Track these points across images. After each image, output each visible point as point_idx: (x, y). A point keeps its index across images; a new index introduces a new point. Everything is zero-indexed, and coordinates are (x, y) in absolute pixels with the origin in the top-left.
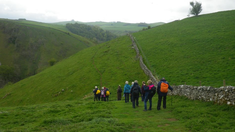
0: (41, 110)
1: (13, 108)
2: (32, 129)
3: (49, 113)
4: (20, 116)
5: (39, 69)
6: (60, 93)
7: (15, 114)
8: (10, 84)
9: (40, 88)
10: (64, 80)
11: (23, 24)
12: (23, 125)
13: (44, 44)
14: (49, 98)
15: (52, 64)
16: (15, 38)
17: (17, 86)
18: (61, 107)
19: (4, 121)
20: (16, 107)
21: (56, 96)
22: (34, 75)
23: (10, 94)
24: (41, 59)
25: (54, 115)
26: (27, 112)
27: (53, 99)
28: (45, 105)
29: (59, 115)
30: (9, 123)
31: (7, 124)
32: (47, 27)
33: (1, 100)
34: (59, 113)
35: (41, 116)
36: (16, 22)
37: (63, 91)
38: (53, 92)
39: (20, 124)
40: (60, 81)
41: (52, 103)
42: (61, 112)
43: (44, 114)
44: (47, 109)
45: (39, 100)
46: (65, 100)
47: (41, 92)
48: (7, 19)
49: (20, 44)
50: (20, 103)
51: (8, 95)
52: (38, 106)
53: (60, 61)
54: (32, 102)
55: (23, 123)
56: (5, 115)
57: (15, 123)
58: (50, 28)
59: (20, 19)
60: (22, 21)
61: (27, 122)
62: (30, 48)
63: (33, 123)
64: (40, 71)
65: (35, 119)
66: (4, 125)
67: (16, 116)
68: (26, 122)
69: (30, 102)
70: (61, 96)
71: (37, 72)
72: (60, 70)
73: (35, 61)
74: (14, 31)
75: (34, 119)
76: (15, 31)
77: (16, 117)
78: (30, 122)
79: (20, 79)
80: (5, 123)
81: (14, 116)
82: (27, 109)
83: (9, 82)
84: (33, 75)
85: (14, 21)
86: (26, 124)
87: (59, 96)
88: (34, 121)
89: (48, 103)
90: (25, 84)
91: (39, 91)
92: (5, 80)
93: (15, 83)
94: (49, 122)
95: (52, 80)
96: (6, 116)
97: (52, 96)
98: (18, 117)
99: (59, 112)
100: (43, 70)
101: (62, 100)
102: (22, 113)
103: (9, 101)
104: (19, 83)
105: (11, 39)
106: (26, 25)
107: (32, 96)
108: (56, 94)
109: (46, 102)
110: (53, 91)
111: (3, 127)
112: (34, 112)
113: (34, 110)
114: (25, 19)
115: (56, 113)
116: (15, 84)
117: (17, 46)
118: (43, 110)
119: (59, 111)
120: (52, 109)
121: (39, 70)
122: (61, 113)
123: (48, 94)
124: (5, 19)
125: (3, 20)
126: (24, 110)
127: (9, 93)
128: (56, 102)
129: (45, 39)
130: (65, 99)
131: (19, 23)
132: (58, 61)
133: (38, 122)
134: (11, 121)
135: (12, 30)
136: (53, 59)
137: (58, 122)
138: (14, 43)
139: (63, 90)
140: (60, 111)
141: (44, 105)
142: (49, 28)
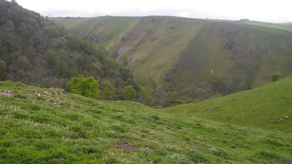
0: (254, 136)
1: (220, 123)
2: (246, 156)
3: (267, 143)
4: (230, 136)
5: (255, 83)
6: (281, 121)
7: (224, 132)
8: (219, 96)
9: (255, 107)
10: (290, 103)
11: (244, 25)
12: (234, 147)
13: (267, 52)
14: (264, 123)
15: (275, 78)
16: (233, 43)
17: (226, 100)
18: (283, 140)
19: (212, 137)
20: (223, 124)
21: (275, 123)
22: (248, 89)
23: (218, 107)
24: (261, 71)
25: (273, 148)
26: (238, 133)
27: (270, 126)
28: (259, 131)
29: (281, 150)
30: (218, 140)
31: (216, 140)
32: (277, 29)
33: (208, 111)
34: (282, 148)
35: (255, 144)
36: (237, 23)
37: (286, 119)
38: (271, 117)
39: (231, 146)
40: (284, 104)
41: (269, 131)
42: (284, 147)
43: (260, 142)
44: (263, 137)
45: (251, 122)
46: (288, 132)
47: (254, 113)
48: (227, 20)
49: (237, 51)
50: (228, 120)
51: (215, 108)
52: (250, 129)
53: (288, 76)
54: (242, 122)
55: (233, 145)
56: (213, 130)
57: (225, 142)
58: (281, 30)
59: (241, 20)
60: (244, 21)
61: (239, 146)
62: (248, 56)
63: (246, 149)
64: (257, 86)
65: (249, 145)
66: (213, 141)
67: (226, 134)
68: (237, 145)
69: (239, 121)
70: (283, 125)
71: (252, 86)
72: (286, 89)
73: (252, 73)
74: (232, 34)
75: (247, 145)
76: (234, 34)
77: (225, 136)
78: (242, 147)
79: (231, 92)
80: (214, 139)
81: (223, 133)
82: (237, 130)
83: (218, 94)
84: (246, 90)
85: (235, 22)
86: (237, 148)
87: (280, 124)
88: (247, 147)
89: (263, 130)
90: (236, 99)
91: (252, 111)
92: (215, 90)
93: (224, 95)
94: (268, 156)
95: (273, 100)
96: (215, 131)
97: (269, 121)
98: (227, 136)
99: (280, 146)
100: (262, 85)
101: (283, 130)
102: (232, 133)
103: (215, 115)
104: (229, 97)
105: (228, 43)
106: (248, 27)
107: (243, 116)
108: (276, 121)
109: (260, 128)
110: (272, 115)
111: (212, 142)
112: (246, 135)
113: (246, 133)
114: (248, 20)
115: (277, 147)
116: (225, 97)
117: (234, 53)
118: (257, 137)
119: (281, 144)
120: (271, 139)
121: (255, 85)
122: (284, 149)
123: (264, 117)
124: (225, 21)
125: (223, 22)
126: (233, 130)
127: (216, 106)
128: (274, 131)
129: (270, 45)
130: (288, 130)
131: (240, 25)
132: (284, 76)
133: (252, 150)
134: (220, 139)
135: (231, 33)
136: (278, 73)
137: (281, 160)
138: (230, 48)
139: (287, 117)
140: (283, 145)
141: (257, 131)
142: (279, 30)
